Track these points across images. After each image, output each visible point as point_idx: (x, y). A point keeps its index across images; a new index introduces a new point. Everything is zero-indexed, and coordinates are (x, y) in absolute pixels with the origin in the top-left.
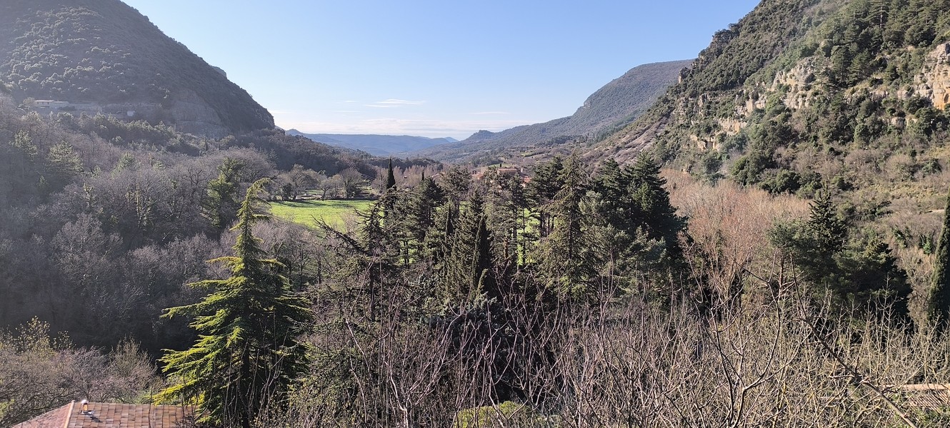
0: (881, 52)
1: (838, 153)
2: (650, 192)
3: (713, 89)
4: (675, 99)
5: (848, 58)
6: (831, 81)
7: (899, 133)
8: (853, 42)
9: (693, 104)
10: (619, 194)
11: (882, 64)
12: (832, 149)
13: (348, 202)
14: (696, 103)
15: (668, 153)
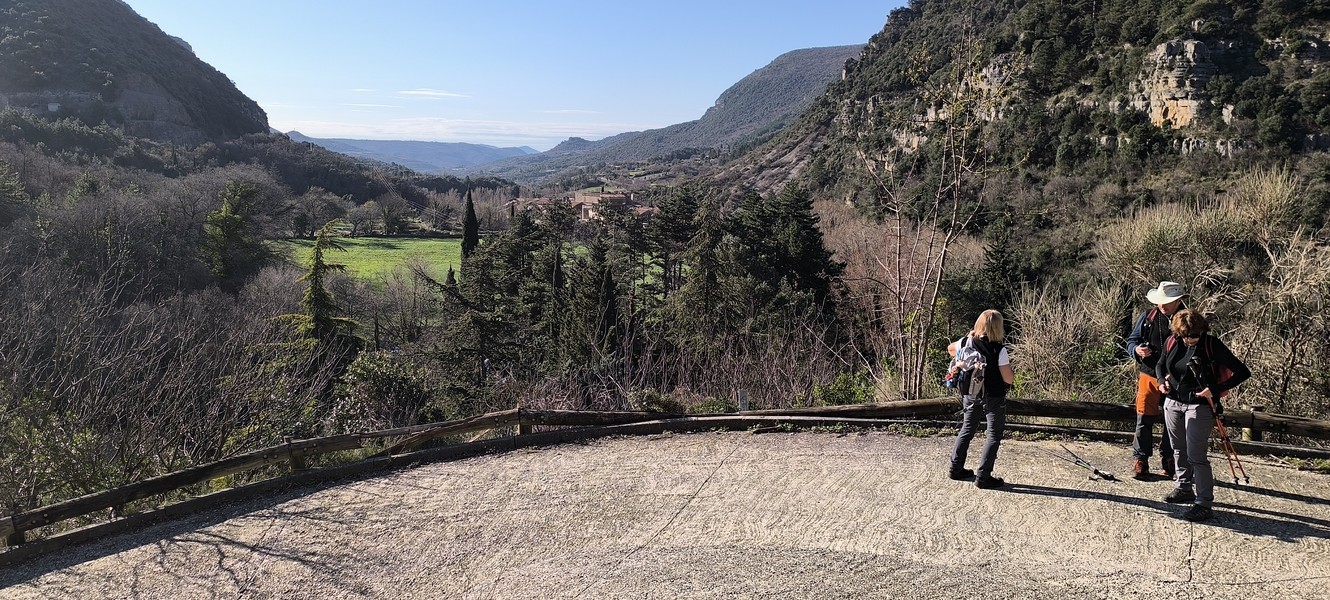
0: (1092, 50)
1: (1036, 181)
2: (799, 233)
3: (886, 89)
4: (838, 101)
5: (1052, 56)
6: (1030, 86)
7: (1109, 156)
8: (1058, 36)
9: (860, 109)
10: (762, 235)
11: (1093, 65)
12: (1029, 175)
13: (390, 241)
14: (865, 108)
15: (826, 175)
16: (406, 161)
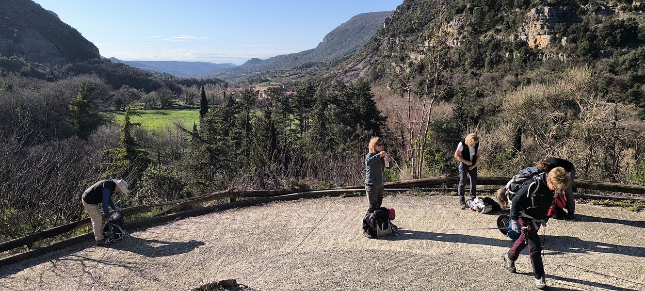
0: (501, 12)
1: (476, 75)
2: (365, 102)
3: (405, 32)
4: (382, 38)
5: (482, 15)
6: (473, 30)
7: (510, 63)
8: (486, 5)
9: (393, 42)
10: (347, 104)
11: (502, 19)
12: (472, 72)
13: (164, 111)
14: (395, 41)
15: (377, 74)
16: (170, 71)
